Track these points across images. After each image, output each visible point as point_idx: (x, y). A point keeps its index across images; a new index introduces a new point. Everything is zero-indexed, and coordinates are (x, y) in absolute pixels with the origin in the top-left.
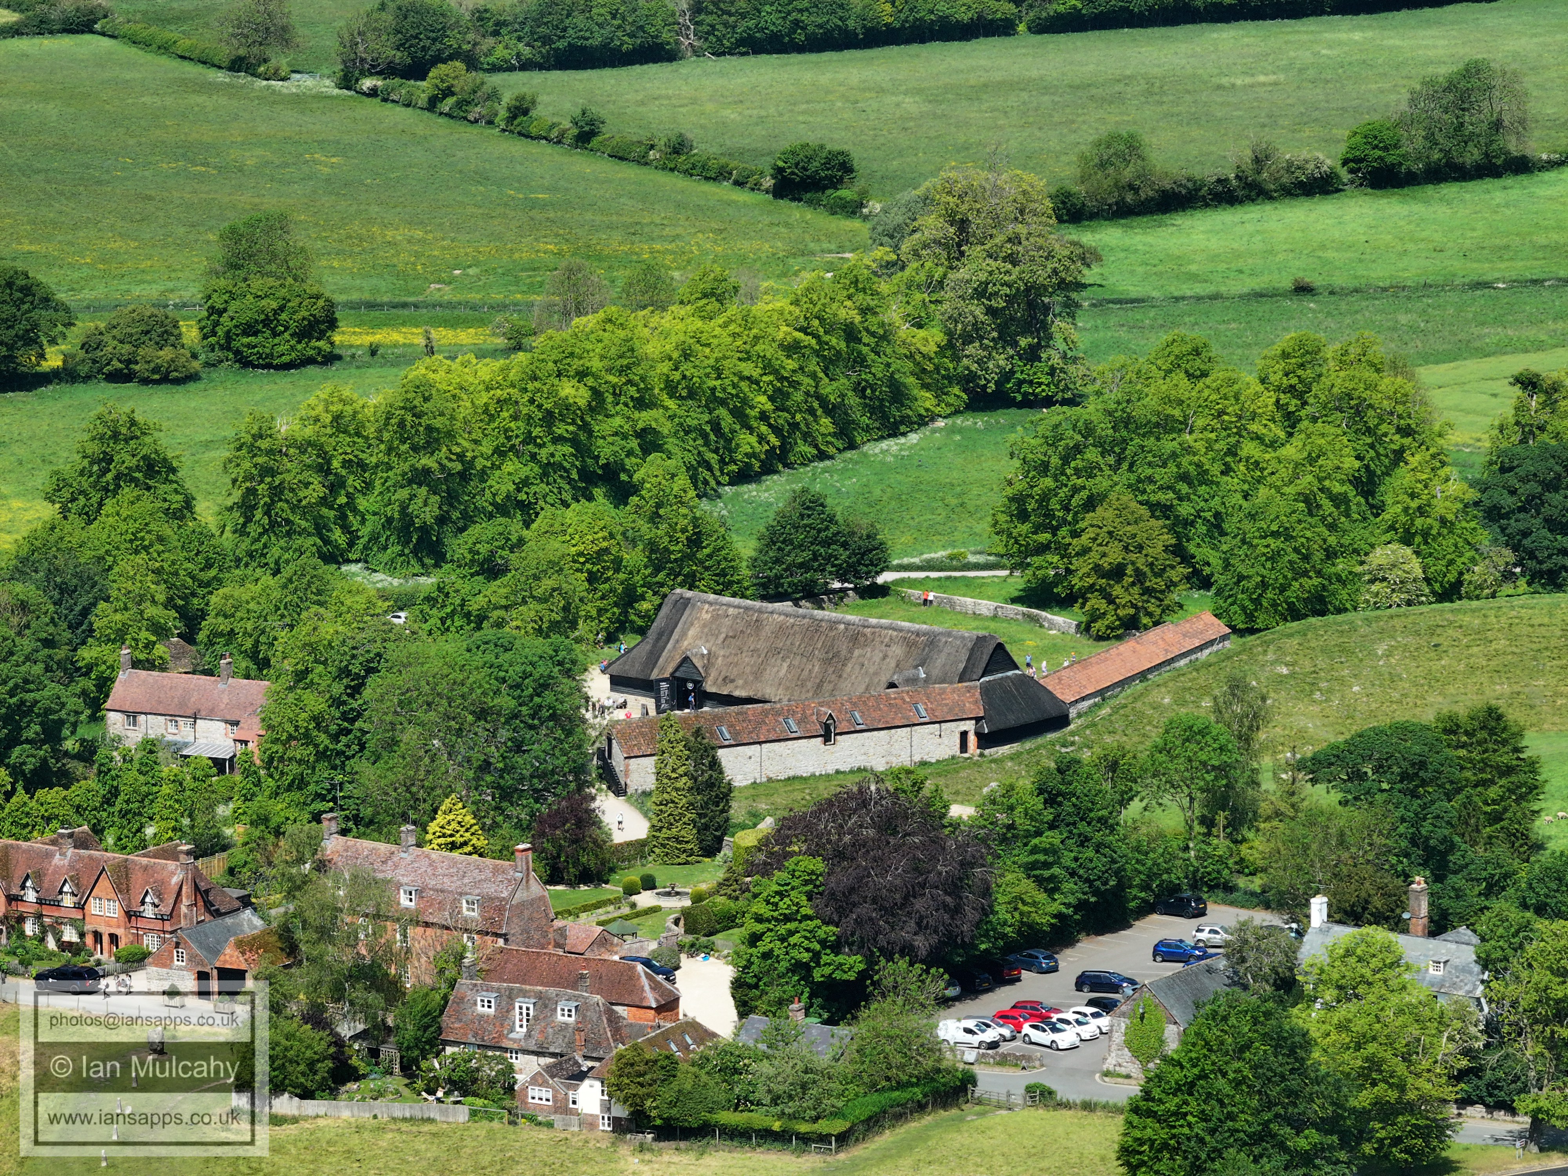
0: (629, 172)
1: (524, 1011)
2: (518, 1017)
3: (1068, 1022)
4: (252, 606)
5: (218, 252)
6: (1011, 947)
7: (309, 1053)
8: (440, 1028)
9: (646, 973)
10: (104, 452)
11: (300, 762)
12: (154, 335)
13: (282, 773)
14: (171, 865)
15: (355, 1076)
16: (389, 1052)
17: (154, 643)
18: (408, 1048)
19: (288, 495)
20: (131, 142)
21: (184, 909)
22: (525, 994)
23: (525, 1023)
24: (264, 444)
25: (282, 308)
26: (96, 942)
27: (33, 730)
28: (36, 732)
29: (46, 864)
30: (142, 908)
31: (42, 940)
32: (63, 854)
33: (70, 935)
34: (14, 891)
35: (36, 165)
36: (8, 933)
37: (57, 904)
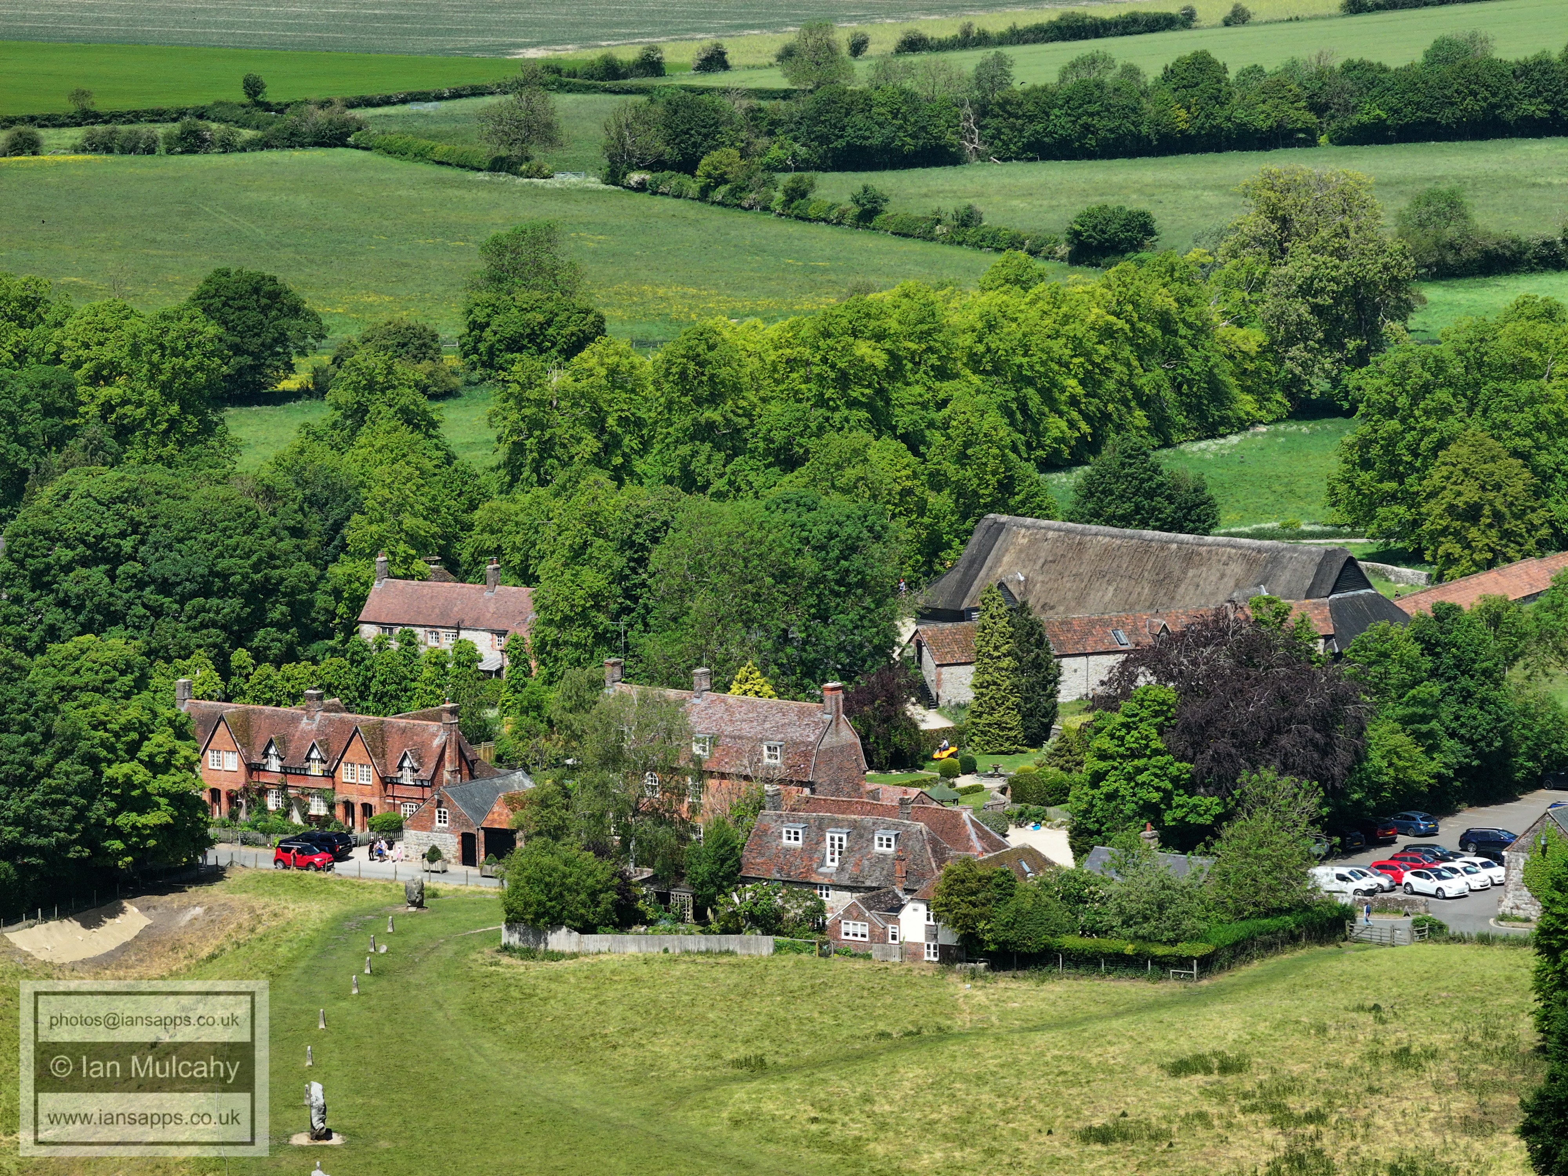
0: (915, 246)
1: (837, 843)
2: (829, 849)
3: (1454, 871)
6: (1384, 809)
7: (590, 881)
8: (738, 861)
9: (972, 821)
11: (577, 646)
12: (411, 348)
13: (556, 660)
14: (433, 726)
15: (640, 919)
16: (682, 896)
17: (414, 557)
18: (703, 884)
19: (559, 451)
20: (386, 223)
21: (446, 776)
22: (837, 824)
23: (837, 856)
24: (533, 394)
25: (549, 323)
26: (347, 815)
27: (278, 611)
28: (282, 614)
29: (291, 730)
30: (399, 774)
31: (286, 814)
32: (311, 718)
33: (318, 808)
34: (256, 759)
35: (285, 240)
36: (249, 807)
37: (303, 773)
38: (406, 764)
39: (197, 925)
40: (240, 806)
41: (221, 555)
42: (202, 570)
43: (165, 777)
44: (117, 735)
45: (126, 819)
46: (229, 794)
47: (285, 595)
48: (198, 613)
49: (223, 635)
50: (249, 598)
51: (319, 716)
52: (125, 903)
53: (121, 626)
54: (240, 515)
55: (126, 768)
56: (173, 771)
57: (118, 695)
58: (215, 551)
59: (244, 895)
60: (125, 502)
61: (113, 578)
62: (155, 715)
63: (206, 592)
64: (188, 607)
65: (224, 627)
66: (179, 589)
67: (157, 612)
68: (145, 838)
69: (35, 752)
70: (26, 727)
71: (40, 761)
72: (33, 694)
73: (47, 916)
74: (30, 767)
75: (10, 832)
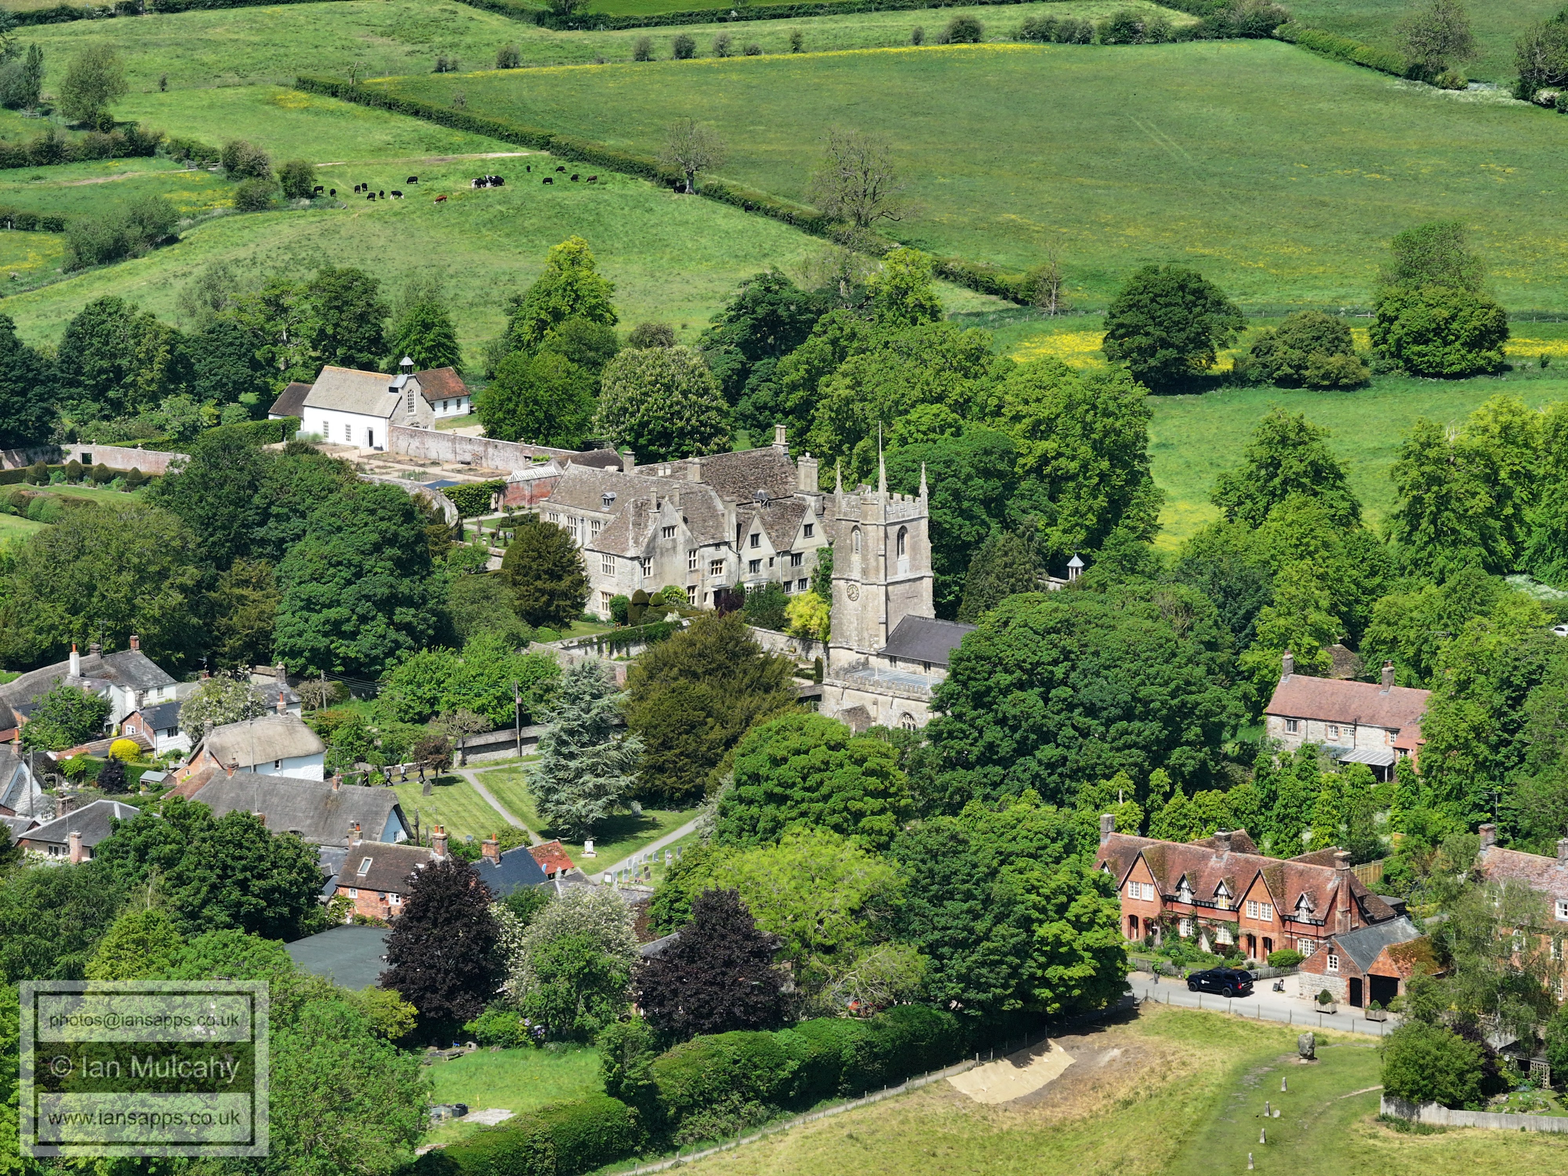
4: (1415, 614)
5: (1391, 260)
7: (1459, 1064)
10: (1272, 457)
11: (1459, 772)
12: (1325, 341)
13: (1441, 782)
14: (1327, 871)
15: (1504, 1087)
16: (1540, 1065)
17: (1317, 648)
18: (1559, 1062)
19: (1454, 504)
20: (1307, 147)
21: (1338, 915)
24: (1432, 453)
25: (1453, 318)
26: (1249, 945)
27: (1194, 732)
28: (1196, 735)
29: (1202, 867)
30: (1296, 914)
31: (1196, 941)
32: (1220, 857)
33: (1224, 937)
34: (1170, 892)
35: (1212, 169)
36: (1163, 934)
37: (1212, 907)
38: (1303, 904)
39: (1115, 1066)
40: (1155, 932)
41: (1143, 683)
42: (1125, 697)
43: (1089, 934)
44: (1048, 898)
45: (1055, 972)
46: (1145, 921)
47: (1199, 717)
48: (1122, 735)
49: (1143, 754)
50: (1167, 721)
51: (1227, 854)
52: (1051, 1042)
53: (1052, 745)
54: (1161, 646)
55: (1056, 927)
56: (1096, 927)
57: (1050, 860)
58: (1138, 680)
59: (1157, 1038)
60: (1058, 632)
61: (1046, 700)
62: (1081, 875)
63: (1128, 715)
64: (1112, 730)
65: (1143, 748)
66: (1105, 714)
67: (1085, 733)
68: (1071, 988)
69: (976, 917)
70: (968, 896)
71: (980, 926)
72: (975, 866)
73: (984, 1058)
74: (971, 931)
75: (953, 988)
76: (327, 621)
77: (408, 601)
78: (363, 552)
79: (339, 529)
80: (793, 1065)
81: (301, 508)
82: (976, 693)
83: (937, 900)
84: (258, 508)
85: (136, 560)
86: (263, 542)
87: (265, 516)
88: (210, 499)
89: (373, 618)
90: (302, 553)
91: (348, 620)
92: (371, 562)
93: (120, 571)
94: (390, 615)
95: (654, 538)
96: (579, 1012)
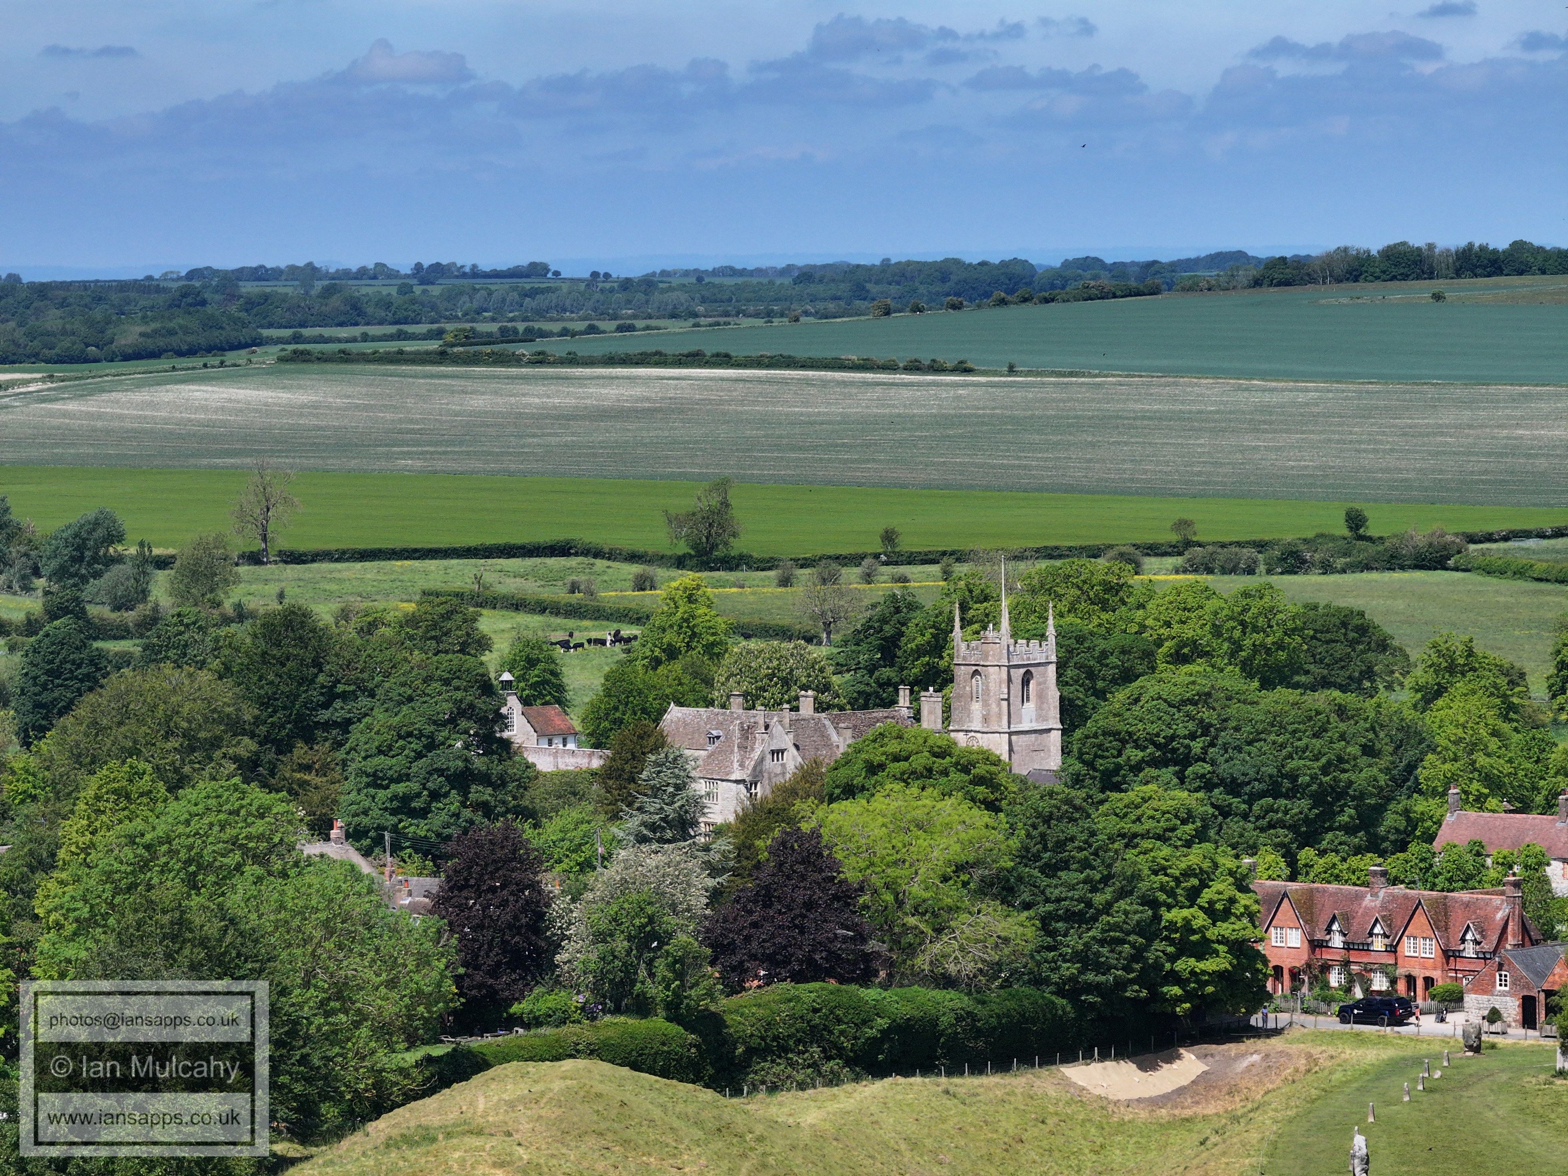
14: (1496, 900)
17: (1487, 796)
21: (1509, 949)
26: (1409, 989)
28: (1350, 817)
29: (1355, 907)
30: (1462, 947)
31: (1348, 990)
32: (1375, 895)
33: (1380, 983)
34: (1319, 936)
36: (1311, 984)
37: (1366, 948)
38: (1469, 936)
39: (1254, 1071)
40: (1302, 981)
41: (1290, 756)
42: (1270, 770)
43: (1225, 925)
44: (1177, 880)
45: (1184, 965)
46: (1291, 971)
47: (1353, 798)
48: (1267, 812)
49: (1291, 835)
50: (1318, 799)
51: (1383, 891)
52: (1182, 1051)
54: (1310, 718)
55: (1186, 912)
56: (1233, 919)
57: (1179, 843)
58: (1284, 752)
59: (1300, 1045)
60: (1195, 704)
61: (1182, 779)
62: (1216, 866)
63: (1274, 792)
64: (1256, 807)
65: (1291, 828)
66: (1247, 789)
67: (1226, 812)
68: (1203, 984)
69: (1094, 890)
70: (1085, 865)
71: (1099, 899)
72: (1093, 834)
73: (1104, 1056)
74: (1089, 904)
75: (1069, 969)
76: (395, 797)
77: (485, 779)
78: (435, 723)
79: (410, 699)
80: (882, 1023)
81: (370, 685)
82: (1103, 773)
83: (1050, 870)
84: (323, 687)
85: (185, 725)
86: (327, 726)
87: (330, 697)
88: (271, 677)
89: (446, 795)
90: (369, 727)
91: (418, 795)
92: (445, 733)
93: (166, 738)
94: (465, 792)
95: (762, 760)
96: (641, 978)
